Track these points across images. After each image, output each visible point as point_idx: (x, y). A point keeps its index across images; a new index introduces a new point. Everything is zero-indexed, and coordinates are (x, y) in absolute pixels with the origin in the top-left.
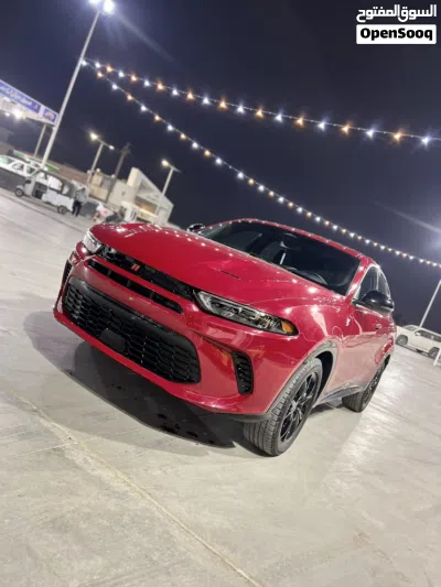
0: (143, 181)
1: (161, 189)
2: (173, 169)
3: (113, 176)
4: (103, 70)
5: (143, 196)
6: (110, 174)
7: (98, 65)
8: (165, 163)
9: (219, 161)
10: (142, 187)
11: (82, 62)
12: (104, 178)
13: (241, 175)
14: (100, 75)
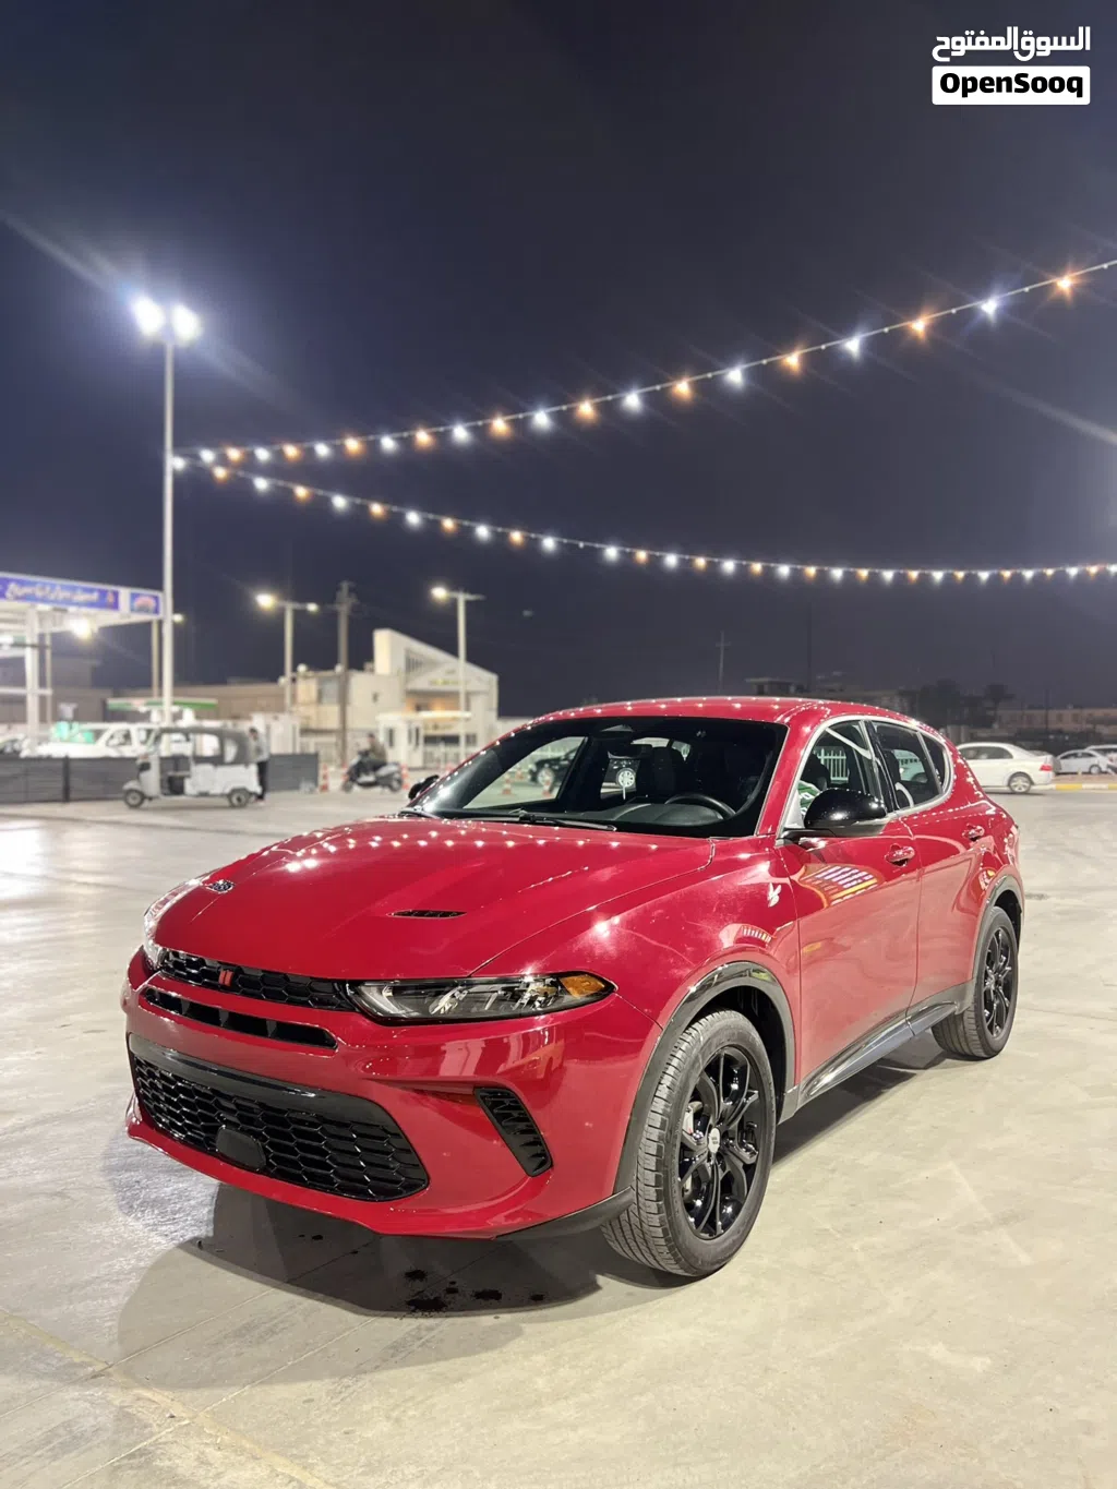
0: (408, 651)
1: (454, 652)
2: (462, 598)
3: (339, 669)
4: (223, 461)
5: (421, 683)
6: (331, 667)
7: (207, 456)
8: (440, 593)
9: (549, 543)
10: (412, 665)
11: (174, 463)
12: (321, 682)
13: (612, 553)
14: (220, 473)
